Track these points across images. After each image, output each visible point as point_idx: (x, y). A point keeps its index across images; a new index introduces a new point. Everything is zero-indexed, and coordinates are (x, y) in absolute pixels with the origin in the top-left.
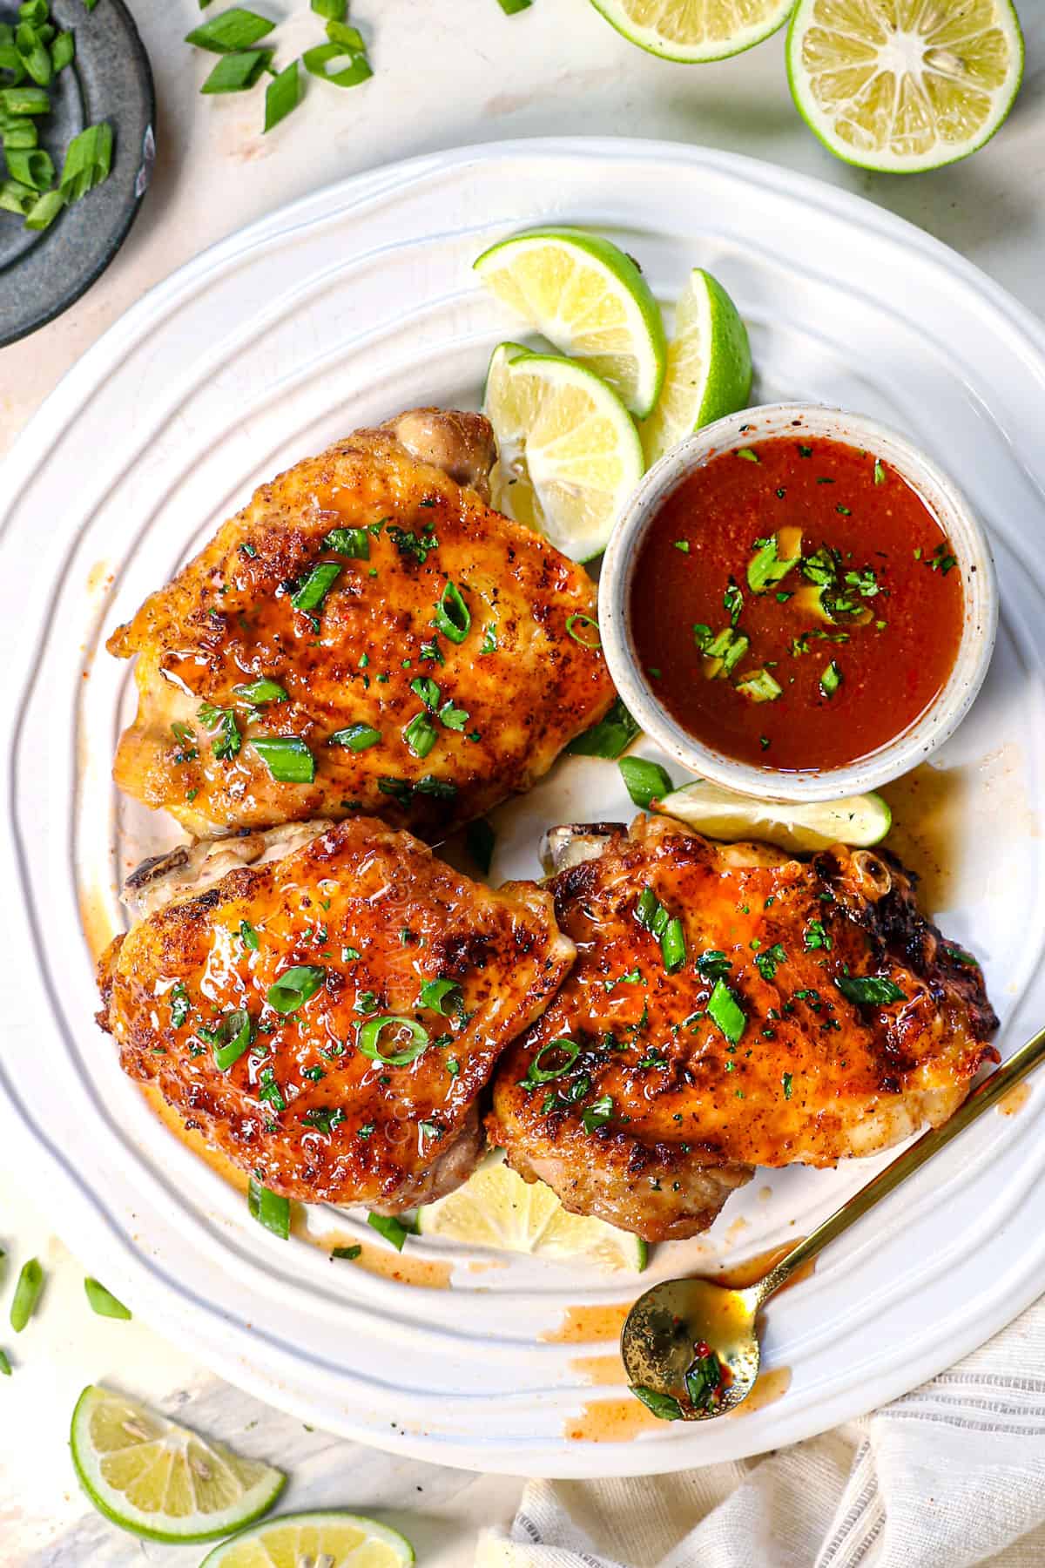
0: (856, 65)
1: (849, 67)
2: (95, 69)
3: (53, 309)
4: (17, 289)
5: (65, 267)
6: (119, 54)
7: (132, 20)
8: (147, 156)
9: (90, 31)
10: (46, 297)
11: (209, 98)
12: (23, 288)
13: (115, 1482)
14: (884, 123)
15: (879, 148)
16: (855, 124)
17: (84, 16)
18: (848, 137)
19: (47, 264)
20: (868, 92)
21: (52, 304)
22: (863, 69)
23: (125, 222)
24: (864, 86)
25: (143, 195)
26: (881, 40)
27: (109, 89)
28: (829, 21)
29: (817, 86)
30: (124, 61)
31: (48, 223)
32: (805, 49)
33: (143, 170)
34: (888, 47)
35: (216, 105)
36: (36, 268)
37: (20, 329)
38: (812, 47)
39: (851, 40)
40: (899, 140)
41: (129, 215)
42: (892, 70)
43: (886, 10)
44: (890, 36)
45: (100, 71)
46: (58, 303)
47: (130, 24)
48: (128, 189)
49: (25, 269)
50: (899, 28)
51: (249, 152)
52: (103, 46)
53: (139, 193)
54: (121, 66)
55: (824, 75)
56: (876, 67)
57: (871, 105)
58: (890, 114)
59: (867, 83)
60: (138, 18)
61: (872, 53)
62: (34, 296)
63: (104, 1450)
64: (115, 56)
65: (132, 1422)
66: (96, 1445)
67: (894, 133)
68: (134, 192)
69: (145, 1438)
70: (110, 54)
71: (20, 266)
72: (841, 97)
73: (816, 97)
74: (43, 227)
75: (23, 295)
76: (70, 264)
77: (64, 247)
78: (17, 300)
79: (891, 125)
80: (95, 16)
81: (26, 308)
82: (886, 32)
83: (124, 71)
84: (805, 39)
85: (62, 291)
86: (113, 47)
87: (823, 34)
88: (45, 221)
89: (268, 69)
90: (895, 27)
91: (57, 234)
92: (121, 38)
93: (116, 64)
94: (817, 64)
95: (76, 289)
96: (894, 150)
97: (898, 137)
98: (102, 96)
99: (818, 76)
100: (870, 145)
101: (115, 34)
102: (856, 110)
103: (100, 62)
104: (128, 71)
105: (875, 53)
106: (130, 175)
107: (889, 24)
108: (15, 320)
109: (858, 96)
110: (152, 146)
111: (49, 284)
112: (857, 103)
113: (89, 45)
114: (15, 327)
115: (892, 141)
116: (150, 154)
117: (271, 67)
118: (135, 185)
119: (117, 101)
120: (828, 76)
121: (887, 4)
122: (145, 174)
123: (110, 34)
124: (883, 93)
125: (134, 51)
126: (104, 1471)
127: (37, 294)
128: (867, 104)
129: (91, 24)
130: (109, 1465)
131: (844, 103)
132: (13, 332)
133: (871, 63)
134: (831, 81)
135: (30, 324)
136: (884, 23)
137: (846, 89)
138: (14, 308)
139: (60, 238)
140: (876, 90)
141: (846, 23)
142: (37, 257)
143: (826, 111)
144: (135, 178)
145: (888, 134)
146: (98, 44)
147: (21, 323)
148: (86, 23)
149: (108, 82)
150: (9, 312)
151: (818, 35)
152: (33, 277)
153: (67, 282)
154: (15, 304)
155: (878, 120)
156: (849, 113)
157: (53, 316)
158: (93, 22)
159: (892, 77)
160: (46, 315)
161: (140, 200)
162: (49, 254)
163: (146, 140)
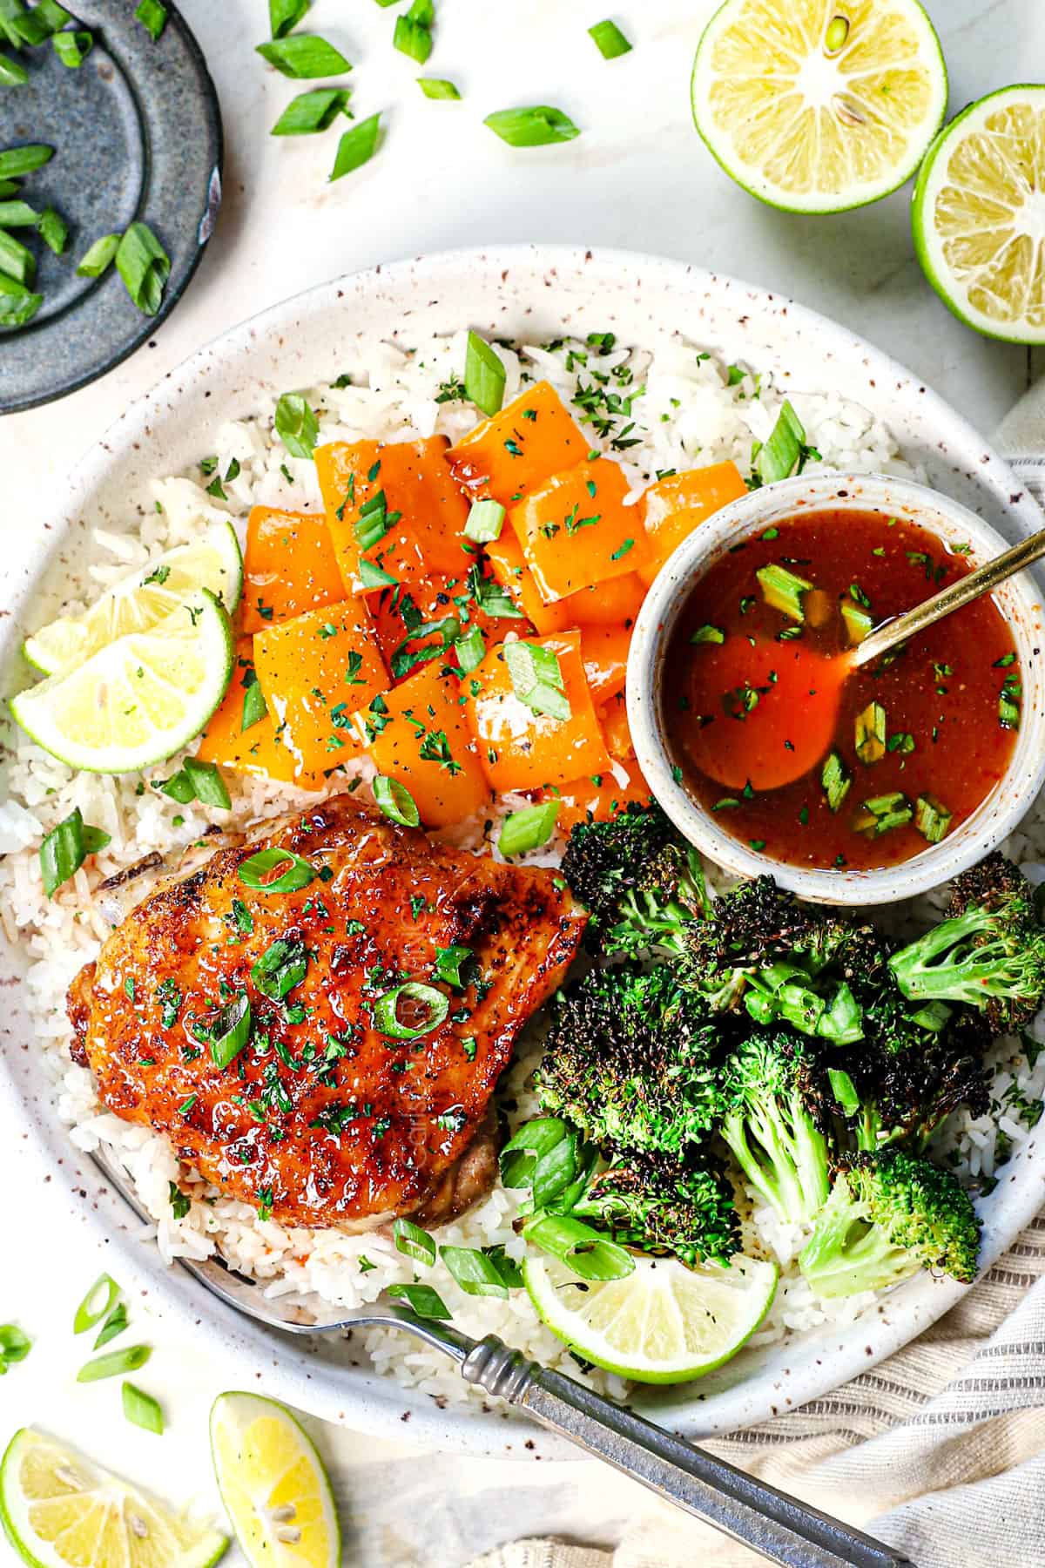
0: (992, 229)
1: (983, 230)
2: (158, 104)
3: (106, 363)
4: (66, 340)
5: (120, 318)
6: (185, 90)
7: (199, 52)
8: (212, 201)
9: (154, 62)
10: (99, 350)
11: (279, 140)
12: (72, 339)
13: (43, 1532)
14: (1020, 290)
15: (1015, 319)
16: (990, 293)
17: (149, 46)
18: (982, 306)
19: (100, 314)
20: (1004, 258)
21: (105, 357)
22: (999, 232)
23: (186, 271)
24: (999, 252)
25: (206, 242)
26: (1017, 201)
27: (173, 126)
28: (963, 181)
29: (950, 251)
30: (191, 96)
31: (102, 270)
32: (938, 211)
33: (208, 215)
34: (1024, 209)
35: (285, 148)
36: (87, 318)
37: (69, 384)
38: (946, 208)
39: (987, 201)
40: (1036, 310)
41: (190, 263)
42: (1029, 234)
43: (1025, 169)
44: (1028, 198)
45: (164, 106)
46: (111, 357)
47: (197, 56)
48: (190, 235)
49: (76, 319)
50: (1037, 190)
51: (321, 201)
52: (168, 80)
53: (202, 241)
54: (186, 101)
55: (958, 239)
56: (1012, 230)
57: (1007, 272)
58: (1026, 281)
59: (1003, 247)
60: (207, 51)
61: (1008, 216)
62: (83, 347)
63: (34, 1497)
64: (181, 91)
65: (66, 1470)
66: (26, 1491)
67: (1030, 302)
68: (197, 239)
69: (80, 1488)
70: (175, 89)
71: (70, 316)
72: (976, 263)
73: (949, 262)
74: (96, 274)
75: (73, 346)
76: (125, 315)
77: (118, 295)
78: (66, 352)
79: (1028, 294)
80: (160, 48)
81: (76, 361)
82: (1025, 193)
83: (190, 107)
84: (938, 199)
85: (116, 344)
86: (178, 80)
87: (957, 194)
88: (98, 268)
89: (344, 111)
90: (1033, 187)
91: (111, 282)
92: (188, 71)
93: (181, 99)
94: (950, 226)
95: (131, 342)
96: (1030, 320)
97: (1035, 306)
98: (165, 132)
99: (952, 240)
100: (1005, 315)
101: (181, 66)
102: (992, 277)
103: (164, 97)
104: (195, 106)
105: (1011, 214)
106: (193, 220)
107: (1028, 184)
108: (62, 373)
109: (993, 262)
110: (219, 190)
111: (101, 334)
112: (992, 269)
113: (152, 77)
114: (64, 382)
115: (1028, 311)
116: (216, 198)
117: (347, 108)
118: (198, 231)
119: (182, 139)
120: (961, 240)
121: (1025, 163)
122: (211, 220)
123: (176, 67)
124: (1019, 257)
125: (202, 86)
126: (32, 1520)
127: (88, 346)
128: (1003, 270)
129: (155, 55)
130: (38, 1514)
131: (980, 269)
132: (60, 387)
133: (1007, 226)
134: (965, 246)
135: (78, 379)
136: (1021, 181)
137: (980, 254)
138: (62, 361)
139: (114, 286)
140: (1012, 256)
141: (981, 182)
142: (89, 306)
143: (960, 279)
144: (199, 224)
145: (1024, 305)
146: (161, 76)
147: (70, 377)
148: (150, 53)
149: (173, 118)
150: (58, 366)
151: (952, 195)
152: (84, 327)
153: (121, 334)
154: (65, 357)
155: (1015, 289)
156: (984, 281)
157: (105, 370)
158: (158, 54)
159: (1028, 240)
160: (97, 369)
161: (203, 247)
162: (102, 304)
163: (212, 184)
